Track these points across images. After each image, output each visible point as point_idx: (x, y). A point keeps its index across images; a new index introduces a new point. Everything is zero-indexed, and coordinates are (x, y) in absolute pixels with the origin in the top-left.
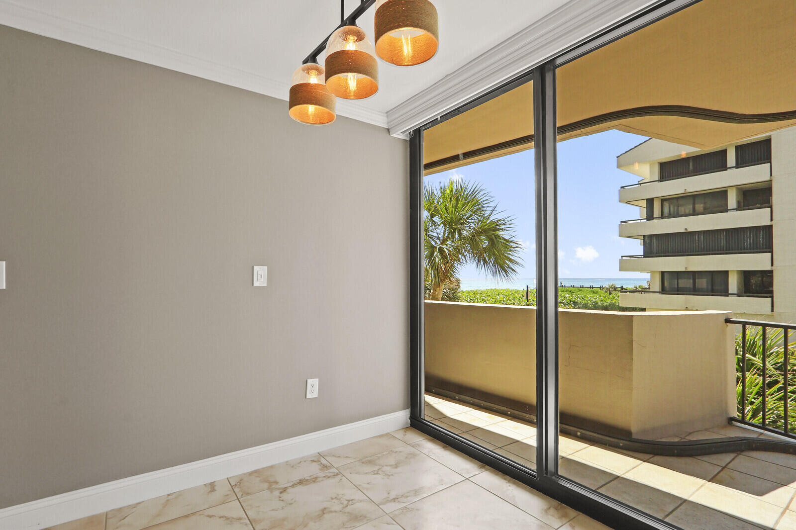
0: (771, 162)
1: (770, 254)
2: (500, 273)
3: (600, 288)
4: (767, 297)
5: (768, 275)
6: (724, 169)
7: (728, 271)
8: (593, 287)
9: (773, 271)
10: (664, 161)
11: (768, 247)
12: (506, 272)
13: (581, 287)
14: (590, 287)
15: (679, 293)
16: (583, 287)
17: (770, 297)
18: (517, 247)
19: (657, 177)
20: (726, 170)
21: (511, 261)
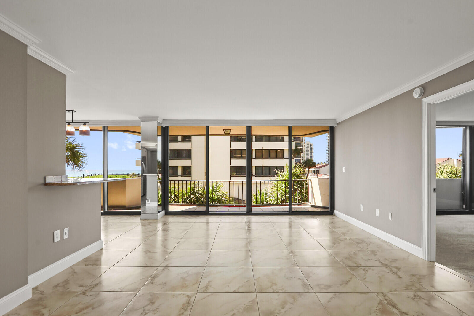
2: (76, 168)
3: (127, 175)
8: (123, 175)
12: (79, 167)
13: (117, 175)
14: (122, 175)
16: (118, 175)
18: (85, 156)
21: (82, 162)
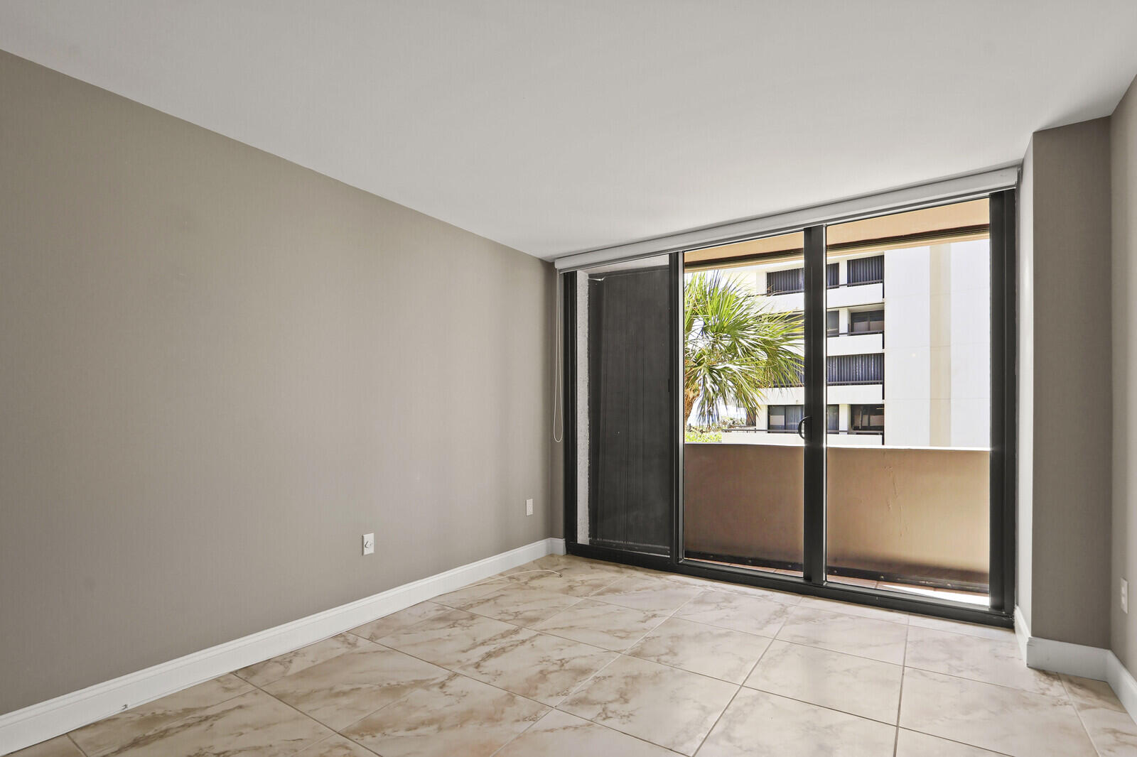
0: (883, 282)
1: (881, 385)
4: (877, 434)
5: (878, 410)
6: (835, 286)
7: (838, 405)
9: (883, 405)
10: (771, 271)
11: (879, 378)
15: (786, 431)
17: (881, 434)
19: (764, 291)
20: (838, 287)
